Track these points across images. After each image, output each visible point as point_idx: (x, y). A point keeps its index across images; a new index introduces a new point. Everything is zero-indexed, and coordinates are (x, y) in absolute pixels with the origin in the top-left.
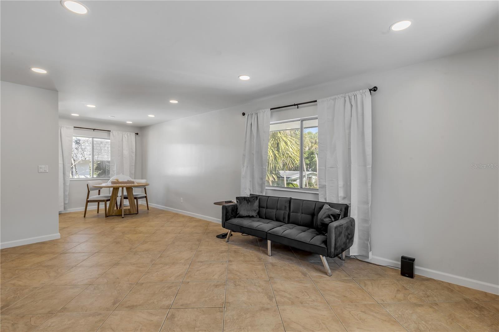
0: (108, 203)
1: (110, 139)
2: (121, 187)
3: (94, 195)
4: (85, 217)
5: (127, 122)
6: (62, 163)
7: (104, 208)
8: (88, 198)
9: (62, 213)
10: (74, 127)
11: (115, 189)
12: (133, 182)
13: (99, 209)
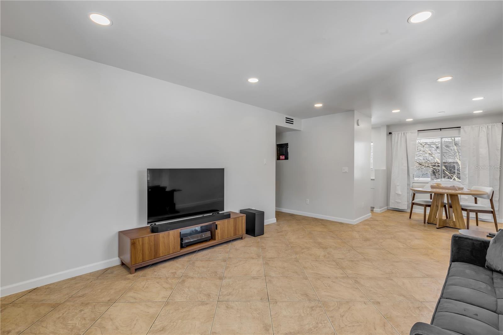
0: (428, 209)
1: (460, 137)
2: (446, 193)
3: (420, 199)
4: (410, 218)
5: (475, 112)
6: (407, 165)
7: (423, 213)
8: (413, 199)
9: (407, 211)
10: (418, 131)
11: (437, 194)
12: (462, 189)
13: (412, 212)
